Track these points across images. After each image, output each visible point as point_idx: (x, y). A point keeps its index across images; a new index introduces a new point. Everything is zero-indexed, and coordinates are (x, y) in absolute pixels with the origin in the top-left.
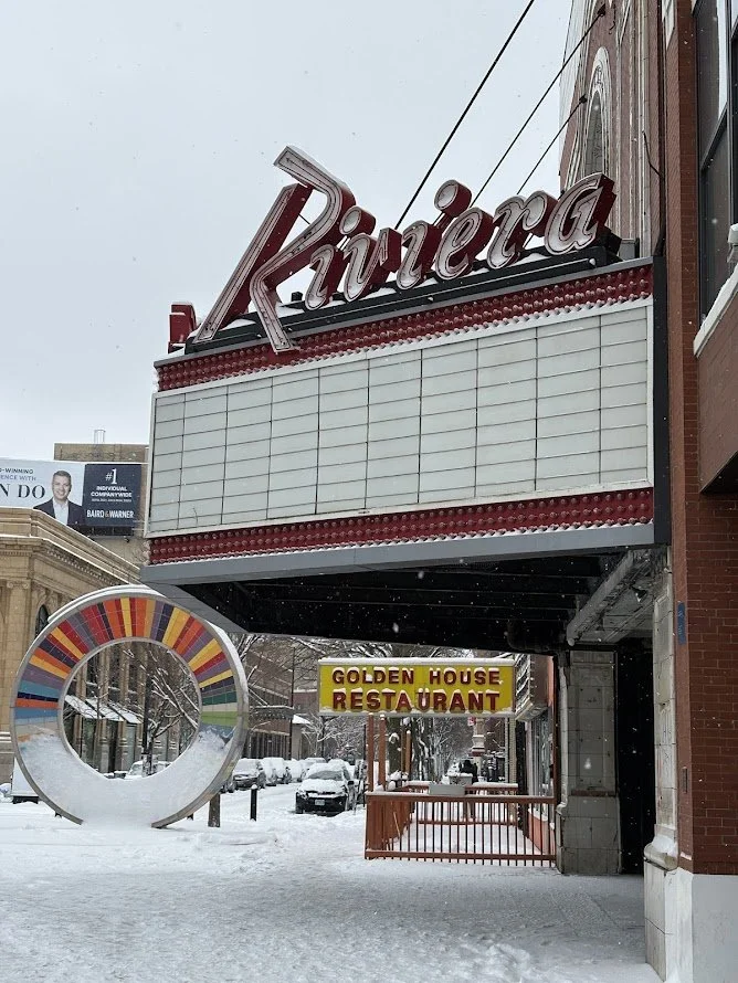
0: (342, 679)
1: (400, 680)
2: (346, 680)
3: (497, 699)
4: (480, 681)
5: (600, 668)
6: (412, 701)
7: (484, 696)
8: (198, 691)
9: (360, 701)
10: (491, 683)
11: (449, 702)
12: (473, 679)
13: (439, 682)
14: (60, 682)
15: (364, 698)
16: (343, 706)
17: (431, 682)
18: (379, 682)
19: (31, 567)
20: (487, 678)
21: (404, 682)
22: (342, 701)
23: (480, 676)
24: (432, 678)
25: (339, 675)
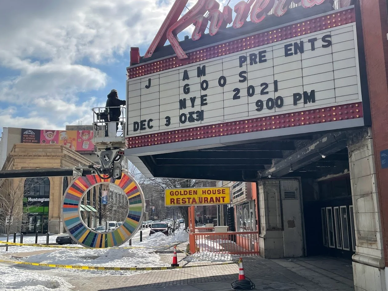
0: (173, 194)
1: (193, 193)
2: (174, 194)
3: (224, 198)
4: (219, 193)
5: (275, 186)
6: (197, 200)
7: (221, 198)
8: (128, 200)
9: (180, 201)
10: (223, 193)
11: (209, 200)
12: (217, 192)
13: (205, 194)
14: (78, 199)
15: (181, 200)
16: (174, 203)
17: (203, 194)
18: (186, 195)
19: (61, 163)
20: (221, 192)
21: (194, 194)
22: (174, 202)
23: (219, 191)
24: (203, 192)
25: (172, 193)
